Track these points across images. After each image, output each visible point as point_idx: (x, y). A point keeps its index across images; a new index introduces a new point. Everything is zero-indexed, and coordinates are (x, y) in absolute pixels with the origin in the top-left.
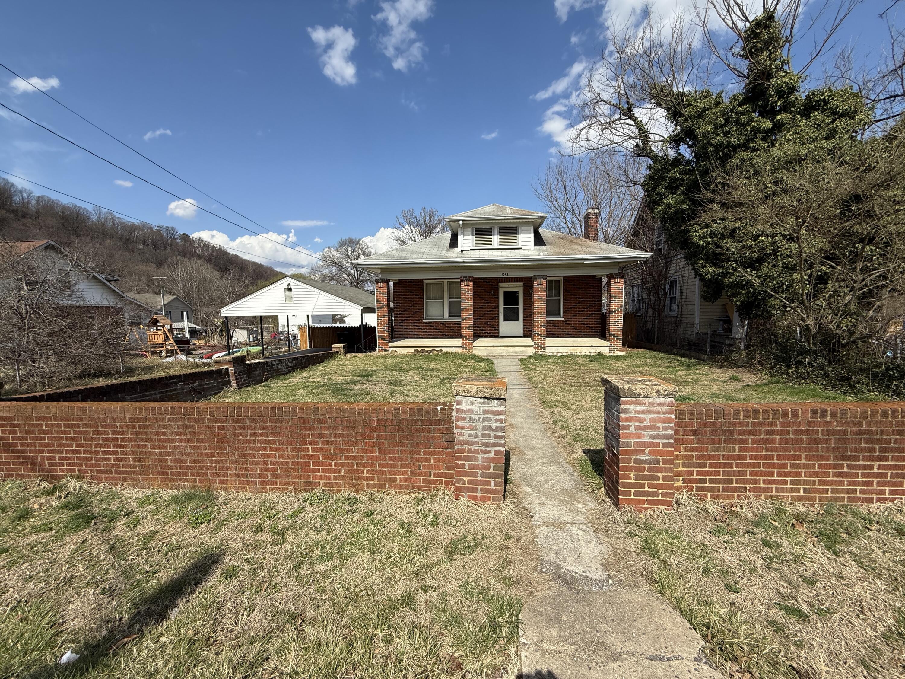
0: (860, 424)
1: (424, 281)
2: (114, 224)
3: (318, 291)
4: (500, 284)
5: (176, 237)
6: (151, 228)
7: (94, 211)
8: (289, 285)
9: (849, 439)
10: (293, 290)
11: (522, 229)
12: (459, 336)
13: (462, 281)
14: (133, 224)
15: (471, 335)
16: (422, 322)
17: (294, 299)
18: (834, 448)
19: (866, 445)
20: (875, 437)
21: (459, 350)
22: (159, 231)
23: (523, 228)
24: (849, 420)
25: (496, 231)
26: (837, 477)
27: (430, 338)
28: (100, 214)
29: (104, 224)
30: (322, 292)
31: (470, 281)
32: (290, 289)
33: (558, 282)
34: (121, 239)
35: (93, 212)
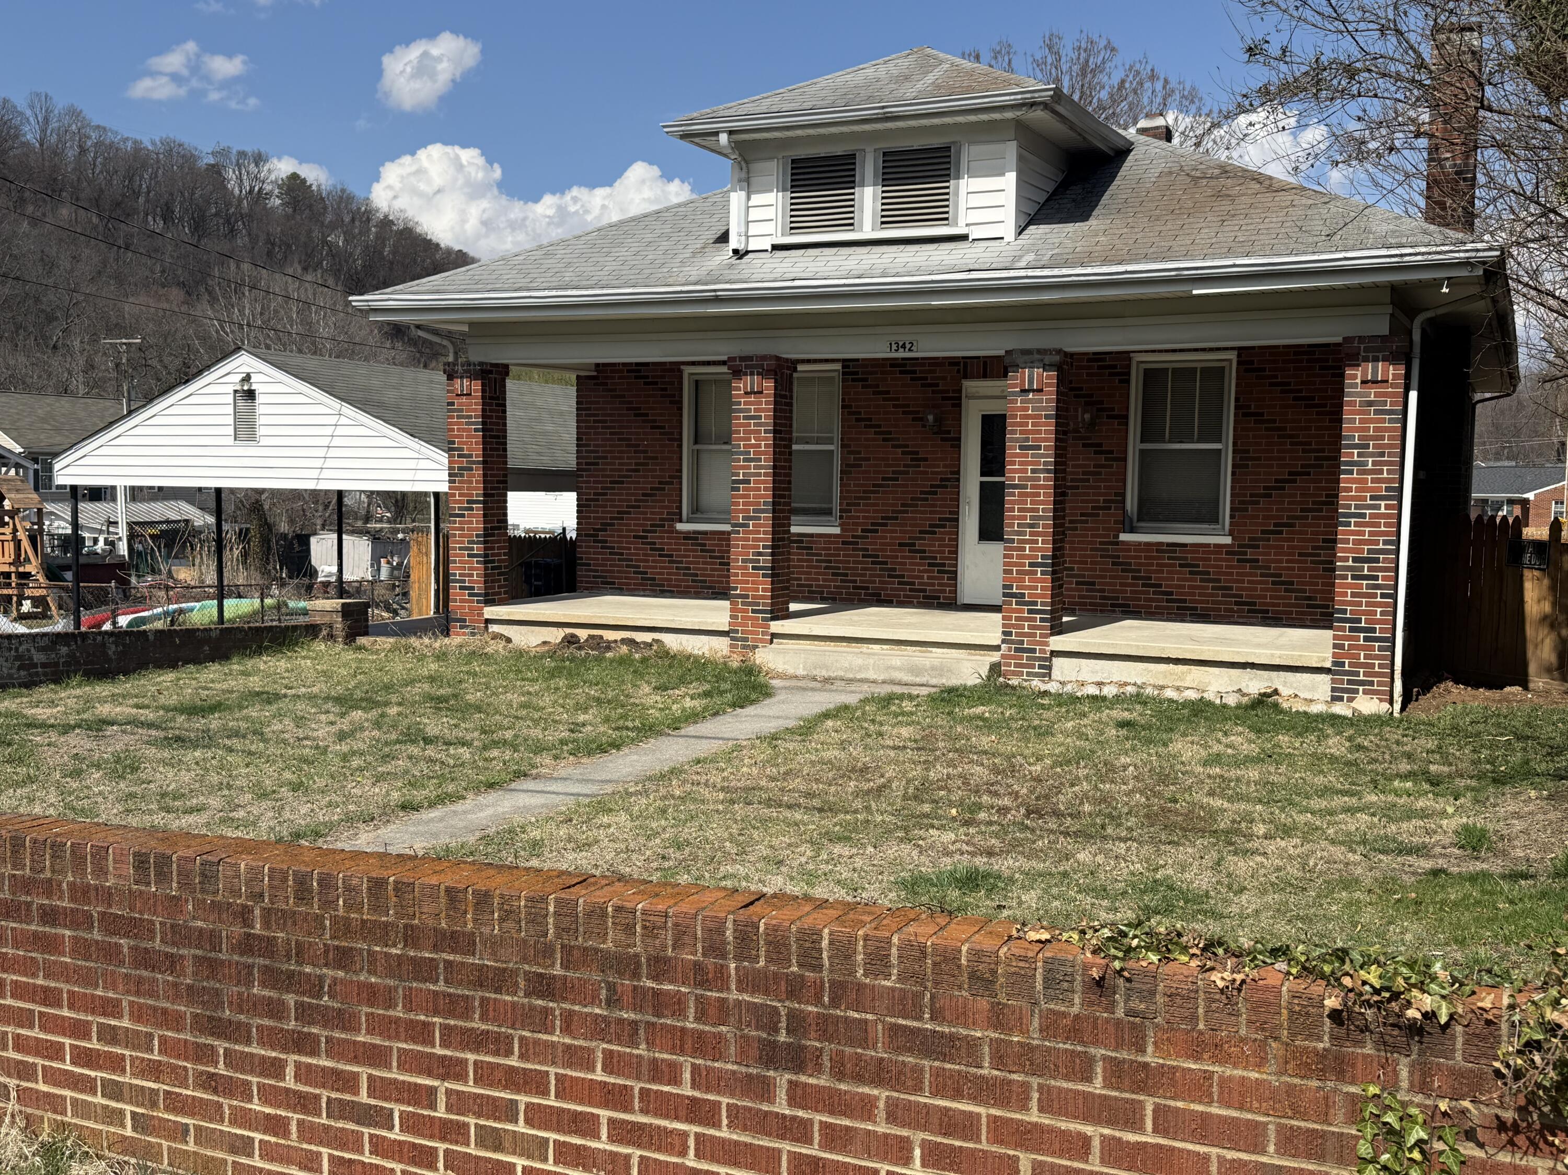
0: (244, 915)
1: (688, 370)
2: (83, 151)
3: (335, 404)
4: (971, 386)
5: (268, 188)
6: (189, 159)
7: (32, 107)
8: (247, 378)
9: (223, 962)
10: (260, 399)
11: (969, 153)
12: (719, 591)
13: (737, 373)
14: (138, 147)
15: (762, 588)
16: (673, 531)
17: (261, 431)
18: (190, 988)
19: (266, 993)
20: (285, 967)
21: (721, 646)
22: (215, 170)
23: (976, 150)
24: (219, 898)
25: (869, 166)
26: (204, 1087)
27: (698, 596)
28: (46, 120)
29: (57, 153)
30: (348, 410)
31: (764, 374)
32: (250, 395)
33: (1215, 374)
34: (97, 202)
35: (28, 113)
